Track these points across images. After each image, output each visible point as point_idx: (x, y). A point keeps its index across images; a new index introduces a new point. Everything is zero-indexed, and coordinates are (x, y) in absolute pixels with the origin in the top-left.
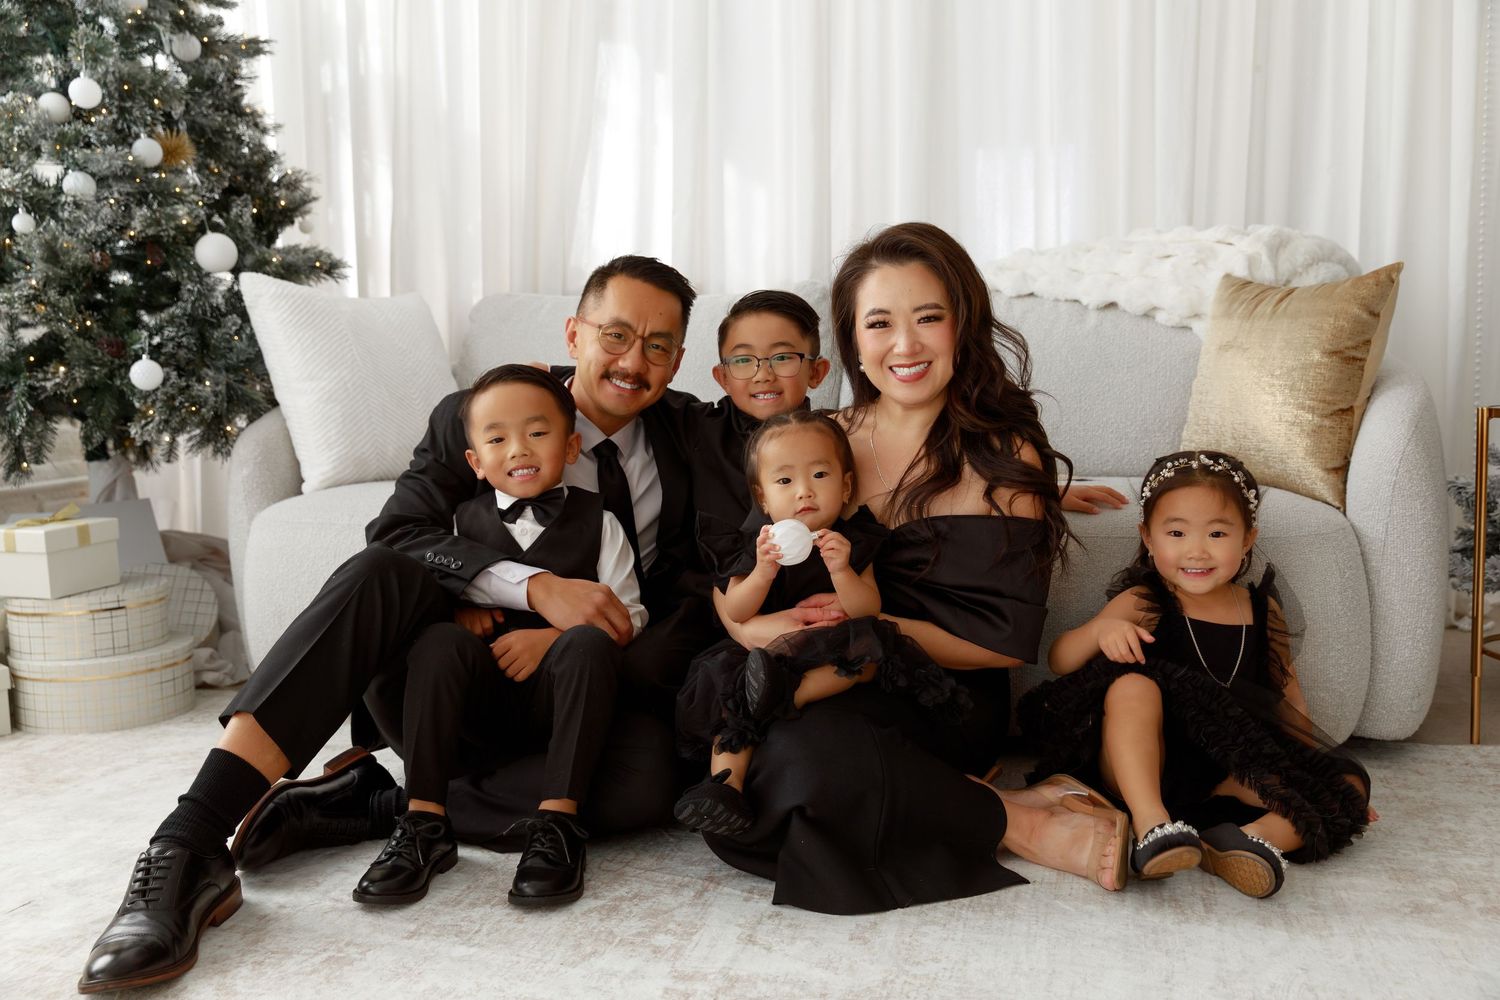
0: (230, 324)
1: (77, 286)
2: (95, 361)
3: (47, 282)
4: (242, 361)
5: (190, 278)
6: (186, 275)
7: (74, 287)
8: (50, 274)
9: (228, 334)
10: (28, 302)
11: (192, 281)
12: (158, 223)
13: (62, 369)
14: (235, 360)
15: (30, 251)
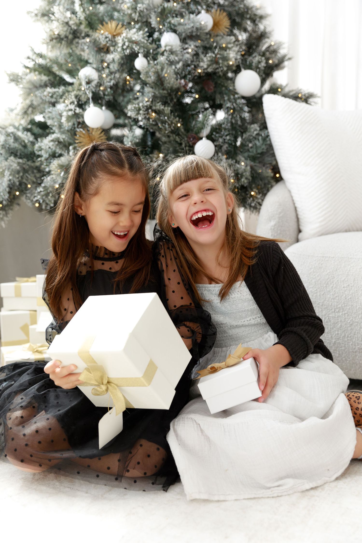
0: (252, 130)
1: (171, 101)
2: (180, 150)
3: (155, 98)
4: (259, 154)
5: (229, 100)
6: (226, 98)
7: (169, 102)
8: (157, 93)
9: (251, 136)
10: (147, 110)
11: (230, 102)
12: (217, 63)
13: (161, 155)
14: (255, 152)
15: (148, 77)
